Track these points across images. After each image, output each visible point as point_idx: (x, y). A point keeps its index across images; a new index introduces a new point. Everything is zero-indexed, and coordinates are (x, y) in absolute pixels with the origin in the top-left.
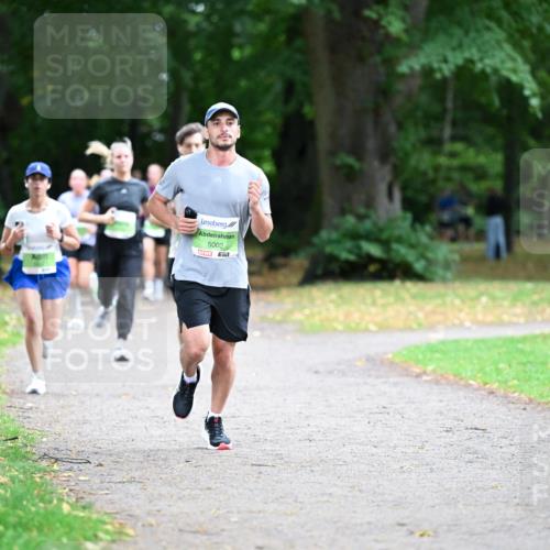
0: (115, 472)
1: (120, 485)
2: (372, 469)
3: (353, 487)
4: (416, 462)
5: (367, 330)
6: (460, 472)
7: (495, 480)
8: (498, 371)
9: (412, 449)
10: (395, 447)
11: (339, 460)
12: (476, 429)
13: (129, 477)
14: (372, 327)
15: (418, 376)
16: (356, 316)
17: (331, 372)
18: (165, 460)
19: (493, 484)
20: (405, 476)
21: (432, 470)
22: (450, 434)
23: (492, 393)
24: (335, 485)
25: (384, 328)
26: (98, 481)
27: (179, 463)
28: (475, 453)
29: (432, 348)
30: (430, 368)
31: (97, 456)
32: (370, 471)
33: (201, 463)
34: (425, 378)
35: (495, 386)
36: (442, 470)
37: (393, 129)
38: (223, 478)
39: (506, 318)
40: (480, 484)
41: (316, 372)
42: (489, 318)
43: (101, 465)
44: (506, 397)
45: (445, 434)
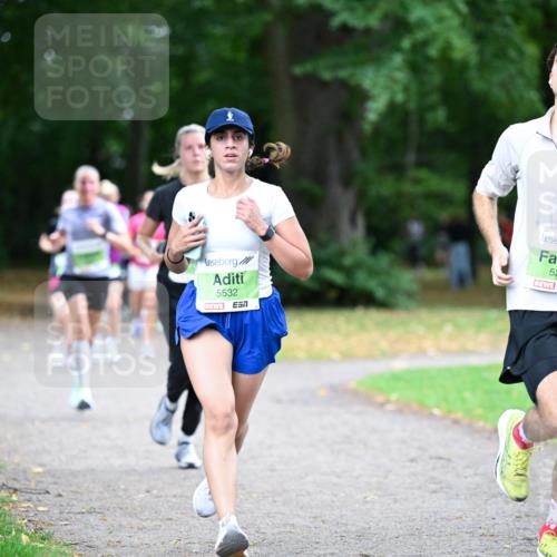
0: (75, 502)
1: (79, 516)
2: (335, 499)
3: (315, 517)
4: (379, 493)
5: (330, 360)
6: (424, 502)
7: (459, 510)
8: (463, 400)
9: (375, 479)
10: (357, 478)
11: (301, 490)
12: (440, 458)
13: (88, 508)
14: (335, 356)
15: (382, 405)
16: (318, 345)
17: (292, 402)
18: (125, 490)
19: (459, 514)
20: (368, 506)
21: (396, 501)
22: (414, 464)
23: (456, 422)
24: (299, 516)
25: (348, 356)
26: (56, 511)
27: (139, 493)
28: (440, 482)
29: (396, 377)
30: (394, 396)
31: (56, 486)
32: (333, 502)
33: (162, 493)
34: (389, 407)
35: (459, 415)
36: (406, 500)
37: (355, 154)
38: (185, 509)
39: (470, 345)
40: (444, 515)
41: (279, 401)
42: (455, 346)
43: (60, 495)
44: (470, 426)
45: (408, 464)
